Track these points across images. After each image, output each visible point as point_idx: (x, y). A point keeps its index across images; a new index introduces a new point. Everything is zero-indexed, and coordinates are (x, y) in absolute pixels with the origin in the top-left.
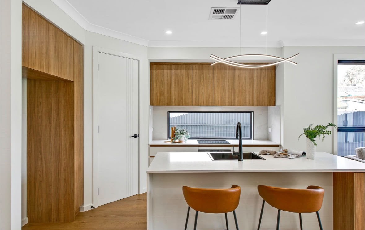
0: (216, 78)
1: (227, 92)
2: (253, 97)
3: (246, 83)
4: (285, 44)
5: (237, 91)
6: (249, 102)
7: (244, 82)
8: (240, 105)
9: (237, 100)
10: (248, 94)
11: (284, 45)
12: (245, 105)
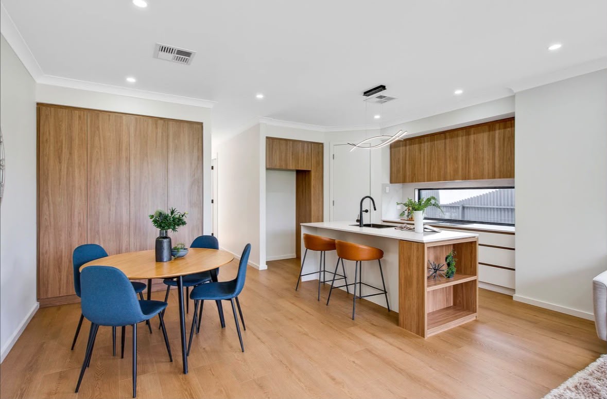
0: (448, 148)
1: (460, 163)
2: (494, 166)
3: (483, 149)
4: (516, 90)
5: (472, 162)
6: (489, 173)
7: (482, 148)
8: (476, 178)
9: (472, 171)
10: (486, 163)
11: (515, 92)
12: (483, 179)
